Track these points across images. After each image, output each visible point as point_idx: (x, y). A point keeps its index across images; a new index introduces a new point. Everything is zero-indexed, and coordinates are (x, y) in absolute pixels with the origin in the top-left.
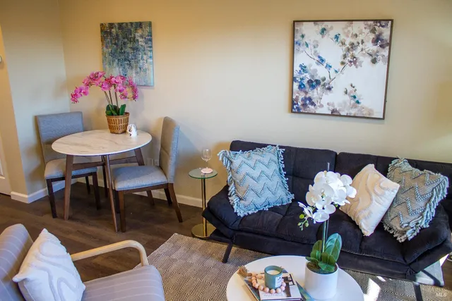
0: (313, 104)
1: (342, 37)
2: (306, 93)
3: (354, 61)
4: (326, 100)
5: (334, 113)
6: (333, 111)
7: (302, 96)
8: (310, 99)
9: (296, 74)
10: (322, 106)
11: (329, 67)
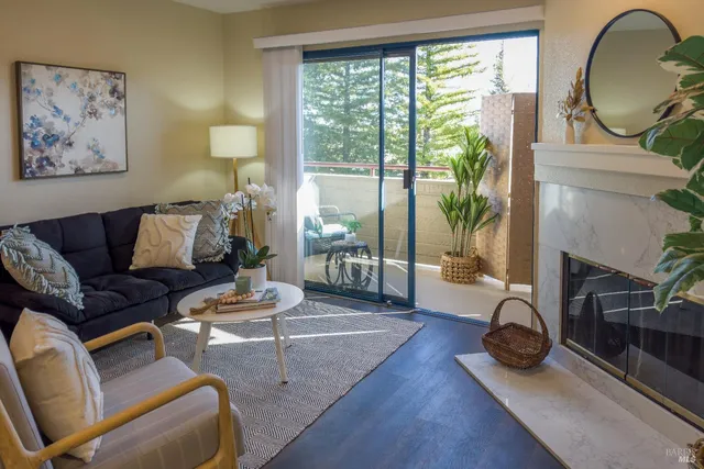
0: (52, 164)
1: (80, 86)
2: (42, 151)
3: (94, 113)
4: (67, 159)
5: (79, 173)
6: (76, 170)
7: (37, 155)
8: (47, 159)
9: (25, 129)
10: (63, 165)
11: (67, 119)
